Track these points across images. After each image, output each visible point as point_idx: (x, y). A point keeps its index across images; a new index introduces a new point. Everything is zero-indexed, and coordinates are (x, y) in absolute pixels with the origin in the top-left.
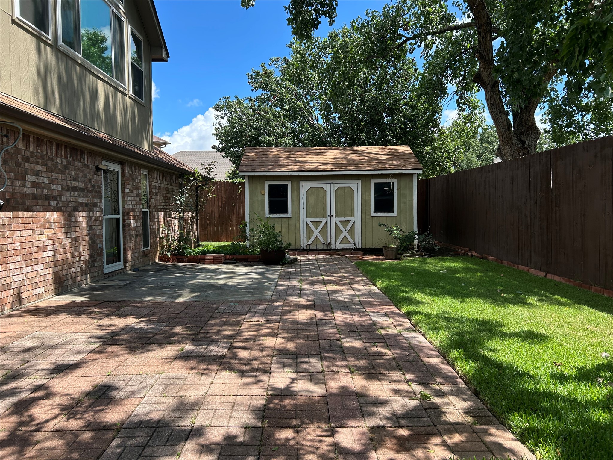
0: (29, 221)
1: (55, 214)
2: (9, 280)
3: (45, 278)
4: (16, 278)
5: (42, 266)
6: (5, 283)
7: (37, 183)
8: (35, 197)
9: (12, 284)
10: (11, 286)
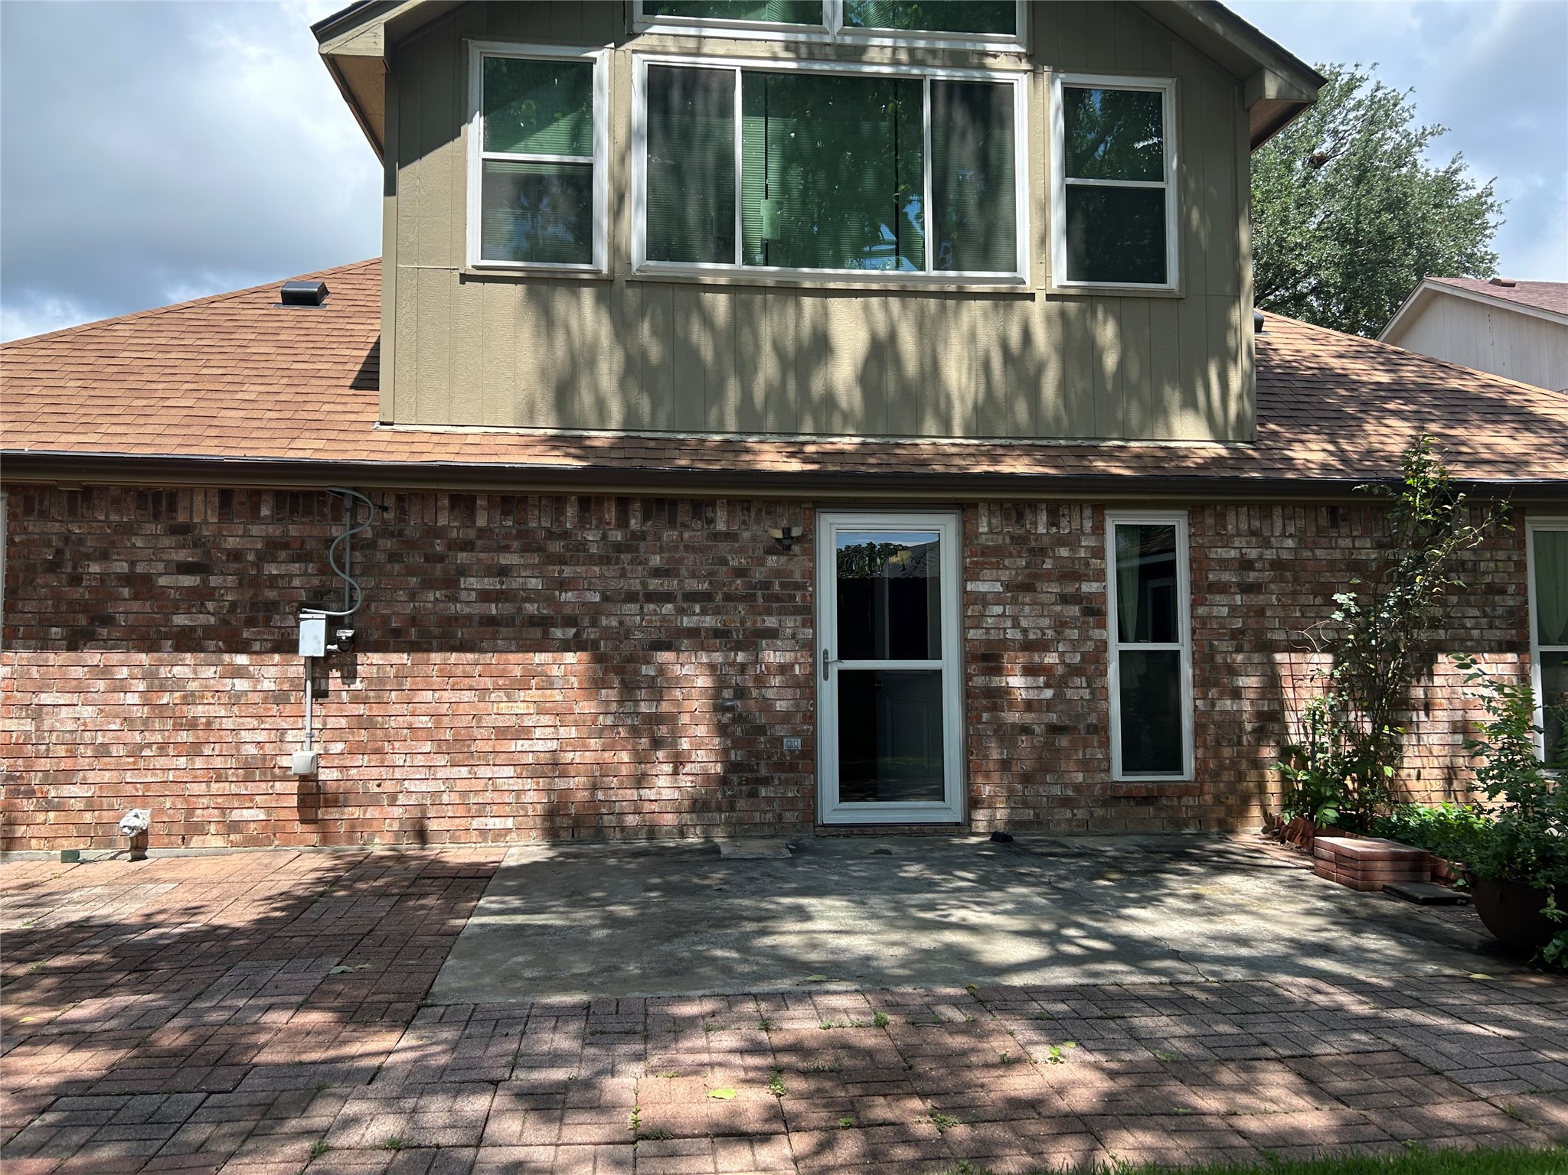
0: (464, 672)
1: (570, 657)
2: (388, 787)
3: (518, 797)
4: (412, 786)
5: (509, 771)
6: (377, 790)
7: (501, 592)
8: (491, 621)
9: (400, 796)
10: (396, 799)
